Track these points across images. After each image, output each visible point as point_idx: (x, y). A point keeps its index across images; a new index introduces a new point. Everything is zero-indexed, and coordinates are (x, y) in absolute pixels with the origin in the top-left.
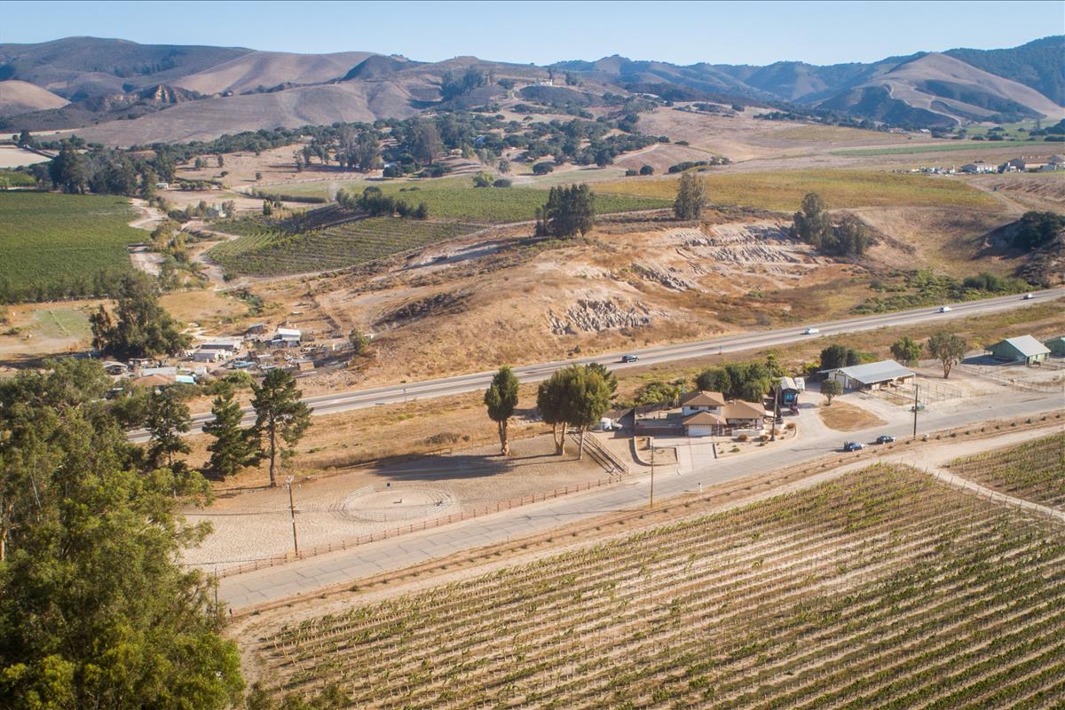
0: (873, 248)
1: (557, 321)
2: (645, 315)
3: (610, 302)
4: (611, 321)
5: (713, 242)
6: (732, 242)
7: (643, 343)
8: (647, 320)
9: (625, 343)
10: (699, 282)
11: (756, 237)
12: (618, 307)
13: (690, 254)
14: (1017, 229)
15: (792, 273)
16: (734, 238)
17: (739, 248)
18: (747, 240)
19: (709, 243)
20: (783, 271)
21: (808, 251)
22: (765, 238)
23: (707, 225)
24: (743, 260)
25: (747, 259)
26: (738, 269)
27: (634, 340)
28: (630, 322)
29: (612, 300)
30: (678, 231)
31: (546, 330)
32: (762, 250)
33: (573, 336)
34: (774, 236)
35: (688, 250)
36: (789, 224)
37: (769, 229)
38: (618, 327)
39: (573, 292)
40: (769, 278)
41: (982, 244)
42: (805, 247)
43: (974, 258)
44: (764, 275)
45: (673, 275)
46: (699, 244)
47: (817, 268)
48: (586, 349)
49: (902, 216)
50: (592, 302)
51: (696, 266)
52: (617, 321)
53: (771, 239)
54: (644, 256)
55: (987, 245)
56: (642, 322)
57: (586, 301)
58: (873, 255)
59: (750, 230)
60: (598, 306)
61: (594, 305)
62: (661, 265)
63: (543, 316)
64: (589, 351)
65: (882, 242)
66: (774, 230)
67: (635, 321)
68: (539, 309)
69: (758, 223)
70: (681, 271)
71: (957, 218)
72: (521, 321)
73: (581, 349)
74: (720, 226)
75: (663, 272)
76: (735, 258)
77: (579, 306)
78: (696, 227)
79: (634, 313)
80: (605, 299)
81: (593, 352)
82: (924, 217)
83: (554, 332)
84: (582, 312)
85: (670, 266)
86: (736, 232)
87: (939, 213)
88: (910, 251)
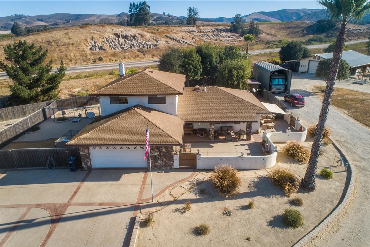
0: (261, 35)
1: (95, 42)
2: (156, 43)
3: (136, 36)
4: (133, 45)
5: (201, 32)
6: (208, 32)
7: (151, 56)
8: (156, 45)
9: (138, 56)
10: (194, 43)
11: (217, 31)
12: (140, 38)
13: (191, 35)
14: (316, 27)
15: (232, 41)
16: (209, 31)
17: (211, 34)
18: (213, 32)
19: (199, 32)
20: (228, 41)
21: (237, 36)
22: (221, 31)
23: (198, 26)
24: (212, 37)
25: (214, 37)
26: (210, 40)
27: (144, 55)
28: (146, 46)
29: (137, 35)
30: (187, 28)
31: (85, 47)
32: (220, 35)
33: (103, 52)
34: (224, 31)
35: (191, 33)
36: (229, 28)
37: (222, 29)
38: (137, 48)
39: (113, 30)
40: (223, 43)
41: (303, 32)
42: (237, 35)
43: (302, 36)
44: (221, 42)
45: (183, 40)
46: (195, 32)
47: (241, 40)
48: (108, 59)
49: (268, 27)
50: (123, 35)
51: (193, 38)
52: (137, 45)
53: (223, 32)
54: (171, 33)
55: (305, 32)
56: (153, 46)
57: (120, 34)
58: (262, 37)
59: (215, 29)
60: (128, 38)
61: (125, 37)
62: (178, 36)
63: (86, 40)
64: (110, 60)
65: (264, 33)
66: (223, 29)
67: (149, 45)
68: (84, 36)
69: (218, 27)
70: (186, 39)
71: (289, 26)
72: (67, 41)
73: (104, 59)
74: (204, 27)
75: (178, 39)
76: (209, 36)
77: (115, 36)
78: (194, 27)
79: (149, 42)
80: (132, 34)
81: (112, 60)
82: (277, 27)
83: (91, 49)
84: (115, 40)
85: (182, 37)
86: (209, 29)
87: (282, 25)
88: (275, 36)
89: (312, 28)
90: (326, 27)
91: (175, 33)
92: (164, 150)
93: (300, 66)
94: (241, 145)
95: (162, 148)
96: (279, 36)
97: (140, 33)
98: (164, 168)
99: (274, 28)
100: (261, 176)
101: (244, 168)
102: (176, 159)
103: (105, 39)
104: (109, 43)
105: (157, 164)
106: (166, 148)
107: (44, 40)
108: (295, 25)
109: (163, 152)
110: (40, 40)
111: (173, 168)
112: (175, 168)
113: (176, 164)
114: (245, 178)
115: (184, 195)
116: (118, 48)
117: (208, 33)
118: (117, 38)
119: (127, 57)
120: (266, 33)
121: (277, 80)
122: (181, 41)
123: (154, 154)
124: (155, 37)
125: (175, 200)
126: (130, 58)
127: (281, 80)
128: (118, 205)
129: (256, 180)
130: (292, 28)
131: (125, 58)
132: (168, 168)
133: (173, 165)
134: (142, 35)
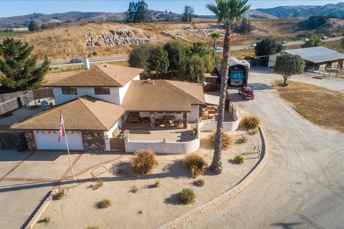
0: (253, 31)
1: (92, 39)
2: (147, 39)
3: (129, 33)
4: (126, 41)
5: (196, 28)
8: (148, 41)
10: (187, 38)
11: (211, 27)
12: (133, 35)
13: (186, 31)
14: (307, 23)
16: (203, 27)
17: (205, 30)
18: (208, 28)
19: (194, 28)
20: (221, 37)
22: (214, 28)
23: (194, 23)
24: (206, 33)
25: (207, 33)
26: (204, 36)
28: (138, 42)
29: (131, 32)
30: (182, 25)
31: (82, 43)
32: (214, 31)
33: (98, 47)
34: (218, 27)
35: (185, 30)
38: (130, 43)
39: (109, 27)
41: (294, 28)
43: (293, 32)
45: (177, 36)
46: (190, 28)
47: (234, 36)
48: (101, 53)
49: (261, 23)
50: (118, 32)
51: (187, 34)
52: (130, 41)
53: (216, 28)
54: (167, 30)
55: (296, 28)
56: (145, 42)
57: (115, 31)
58: (254, 33)
59: (209, 25)
60: (123, 34)
61: (120, 34)
62: (173, 33)
63: (84, 36)
64: (103, 54)
65: (256, 30)
66: (217, 26)
67: (141, 41)
68: (82, 33)
69: (212, 24)
70: (181, 35)
71: (281, 22)
72: (66, 37)
73: (98, 53)
74: (198, 24)
75: (174, 35)
76: (203, 33)
77: (110, 33)
78: (189, 24)
79: (141, 38)
80: (127, 31)
81: (106, 55)
82: (269, 23)
83: (87, 45)
84: (111, 36)
85: (177, 33)
86: (204, 25)
87: (274, 22)
88: (267, 32)
89: (303, 24)
90: (317, 23)
91: (171, 30)
92: (96, 135)
93: (269, 61)
94: (176, 132)
95: (94, 133)
96: (271, 32)
97: (134, 30)
98: (98, 151)
99: (267, 24)
100: (178, 160)
101: (167, 153)
102: (107, 143)
103: (101, 35)
104: (105, 39)
105: (91, 147)
106: (98, 134)
107: (46, 37)
108: (287, 21)
109: (96, 137)
110: (43, 37)
111: (105, 151)
112: (107, 151)
113: (108, 148)
114: (163, 161)
115: (103, 174)
116: (112, 44)
117: (202, 30)
118: (112, 35)
119: (119, 52)
120: (258, 29)
121: (236, 74)
122: (176, 37)
123: (88, 138)
124: (148, 34)
125: (93, 178)
126: (122, 53)
127: (239, 74)
128: (43, 180)
129: (172, 163)
130: (284, 24)
131: (117, 53)
132: (100, 150)
133: (105, 148)
134: (135, 31)
